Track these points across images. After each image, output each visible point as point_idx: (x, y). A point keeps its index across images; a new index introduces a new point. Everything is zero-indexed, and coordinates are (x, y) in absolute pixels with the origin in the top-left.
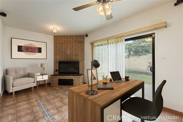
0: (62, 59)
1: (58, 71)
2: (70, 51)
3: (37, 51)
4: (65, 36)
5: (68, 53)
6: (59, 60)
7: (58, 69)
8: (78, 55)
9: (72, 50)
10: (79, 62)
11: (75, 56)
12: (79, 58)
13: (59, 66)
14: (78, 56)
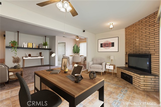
0: (131, 51)
1: (128, 64)
2: (138, 41)
3: (111, 45)
4: (133, 25)
5: (137, 43)
6: (128, 53)
7: (127, 62)
8: (148, 45)
9: (141, 39)
10: (151, 55)
11: (145, 47)
12: (150, 48)
13: (128, 58)
14: (150, 47)
